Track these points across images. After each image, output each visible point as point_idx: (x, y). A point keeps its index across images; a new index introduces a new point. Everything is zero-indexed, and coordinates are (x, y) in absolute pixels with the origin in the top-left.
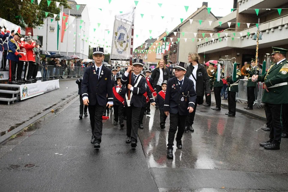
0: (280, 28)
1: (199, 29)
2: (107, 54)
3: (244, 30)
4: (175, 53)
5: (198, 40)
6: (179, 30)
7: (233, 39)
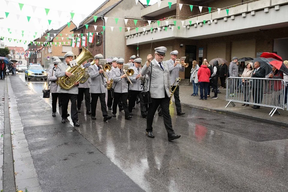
0: (244, 15)
1: (126, 17)
2: (4, 48)
3: (189, 18)
4: (98, 45)
5: (126, 30)
6: (104, 18)
7: (179, 28)
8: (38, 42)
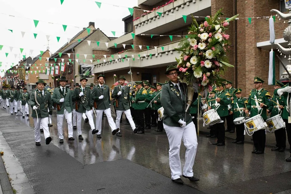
1: (94, 49)
5: (94, 61)
6: (74, 50)
8: (15, 71)
